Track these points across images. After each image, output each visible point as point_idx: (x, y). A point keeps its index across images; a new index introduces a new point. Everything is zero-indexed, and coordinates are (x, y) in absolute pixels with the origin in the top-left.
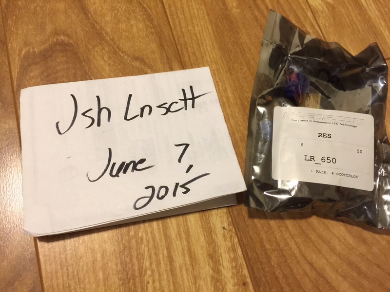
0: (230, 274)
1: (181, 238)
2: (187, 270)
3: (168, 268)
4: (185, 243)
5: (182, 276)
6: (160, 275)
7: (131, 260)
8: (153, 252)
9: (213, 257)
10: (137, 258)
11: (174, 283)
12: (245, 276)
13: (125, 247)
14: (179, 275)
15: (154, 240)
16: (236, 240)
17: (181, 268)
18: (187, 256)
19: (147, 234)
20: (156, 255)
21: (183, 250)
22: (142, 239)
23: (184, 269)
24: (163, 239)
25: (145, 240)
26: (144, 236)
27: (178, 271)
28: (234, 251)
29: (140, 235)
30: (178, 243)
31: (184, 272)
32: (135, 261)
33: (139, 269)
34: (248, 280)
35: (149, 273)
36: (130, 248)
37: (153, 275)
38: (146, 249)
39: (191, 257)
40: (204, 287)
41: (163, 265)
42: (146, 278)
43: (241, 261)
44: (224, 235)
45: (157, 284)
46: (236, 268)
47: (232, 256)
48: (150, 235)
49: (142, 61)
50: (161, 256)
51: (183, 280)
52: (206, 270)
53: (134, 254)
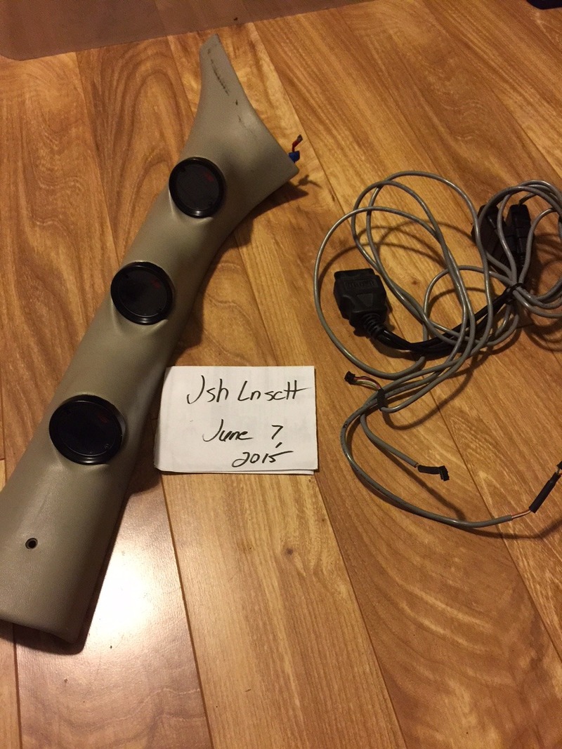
0: (312, 513)
1: (273, 488)
2: (278, 511)
3: (263, 509)
4: (276, 492)
5: (274, 514)
6: (256, 514)
7: (235, 503)
8: (251, 498)
9: (299, 501)
10: (239, 502)
11: (267, 519)
12: (324, 515)
13: (230, 494)
14: (272, 514)
15: (252, 489)
16: (317, 489)
17: (273, 509)
18: (278, 500)
19: (246, 485)
20: (254, 500)
21: (275, 496)
22: (242, 488)
23: (275, 510)
24: (259, 488)
25: (245, 490)
26: (245, 487)
27: (271, 511)
28: (316, 496)
29: (241, 486)
30: (271, 491)
31: (276, 513)
32: (237, 504)
33: (241, 510)
34: (327, 517)
35: (248, 512)
36: (234, 495)
37: (251, 514)
38: (246, 497)
39: (281, 501)
40: (291, 522)
41: (259, 507)
42: (246, 516)
43: (321, 504)
44: (308, 486)
45: (255, 520)
46: (316, 509)
47: (314, 500)
48: (249, 486)
49: (242, 357)
50: (258, 501)
51: (275, 518)
52: (293, 510)
53: (237, 499)
